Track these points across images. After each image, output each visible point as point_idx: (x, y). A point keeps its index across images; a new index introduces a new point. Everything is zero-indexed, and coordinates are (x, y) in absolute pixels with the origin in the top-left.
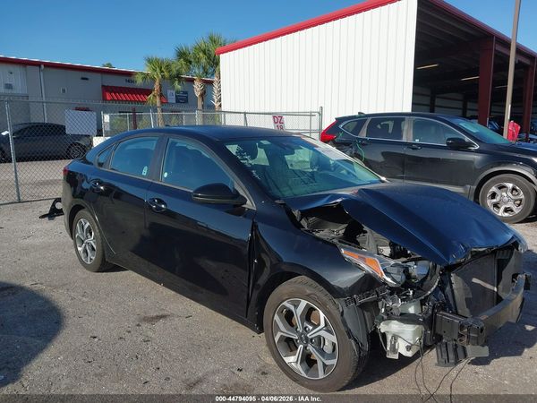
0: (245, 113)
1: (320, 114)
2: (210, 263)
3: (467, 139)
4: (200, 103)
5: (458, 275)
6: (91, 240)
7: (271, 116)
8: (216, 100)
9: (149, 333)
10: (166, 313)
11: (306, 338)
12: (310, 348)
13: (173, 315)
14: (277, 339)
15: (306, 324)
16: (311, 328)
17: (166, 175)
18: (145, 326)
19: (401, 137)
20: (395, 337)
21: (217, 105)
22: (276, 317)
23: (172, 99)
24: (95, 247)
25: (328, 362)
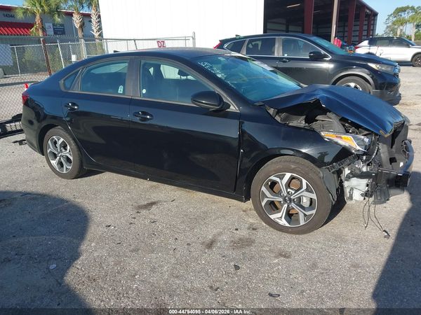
0: (135, 40)
1: (194, 39)
2: (199, 156)
3: (323, 52)
4: (80, 34)
5: (384, 143)
6: (67, 153)
7: (155, 42)
8: (95, 30)
9: (151, 216)
10: (153, 201)
11: (290, 199)
12: (293, 205)
13: (160, 201)
14: (263, 204)
15: (289, 190)
16: (293, 192)
17: (144, 91)
18: (144, 212)
19: (273, 53)
20: (352, 189)
21: (96, 35)
22: (264, 189)
23: (50, 32)
24: (71, 158)
25: (308, 213)
